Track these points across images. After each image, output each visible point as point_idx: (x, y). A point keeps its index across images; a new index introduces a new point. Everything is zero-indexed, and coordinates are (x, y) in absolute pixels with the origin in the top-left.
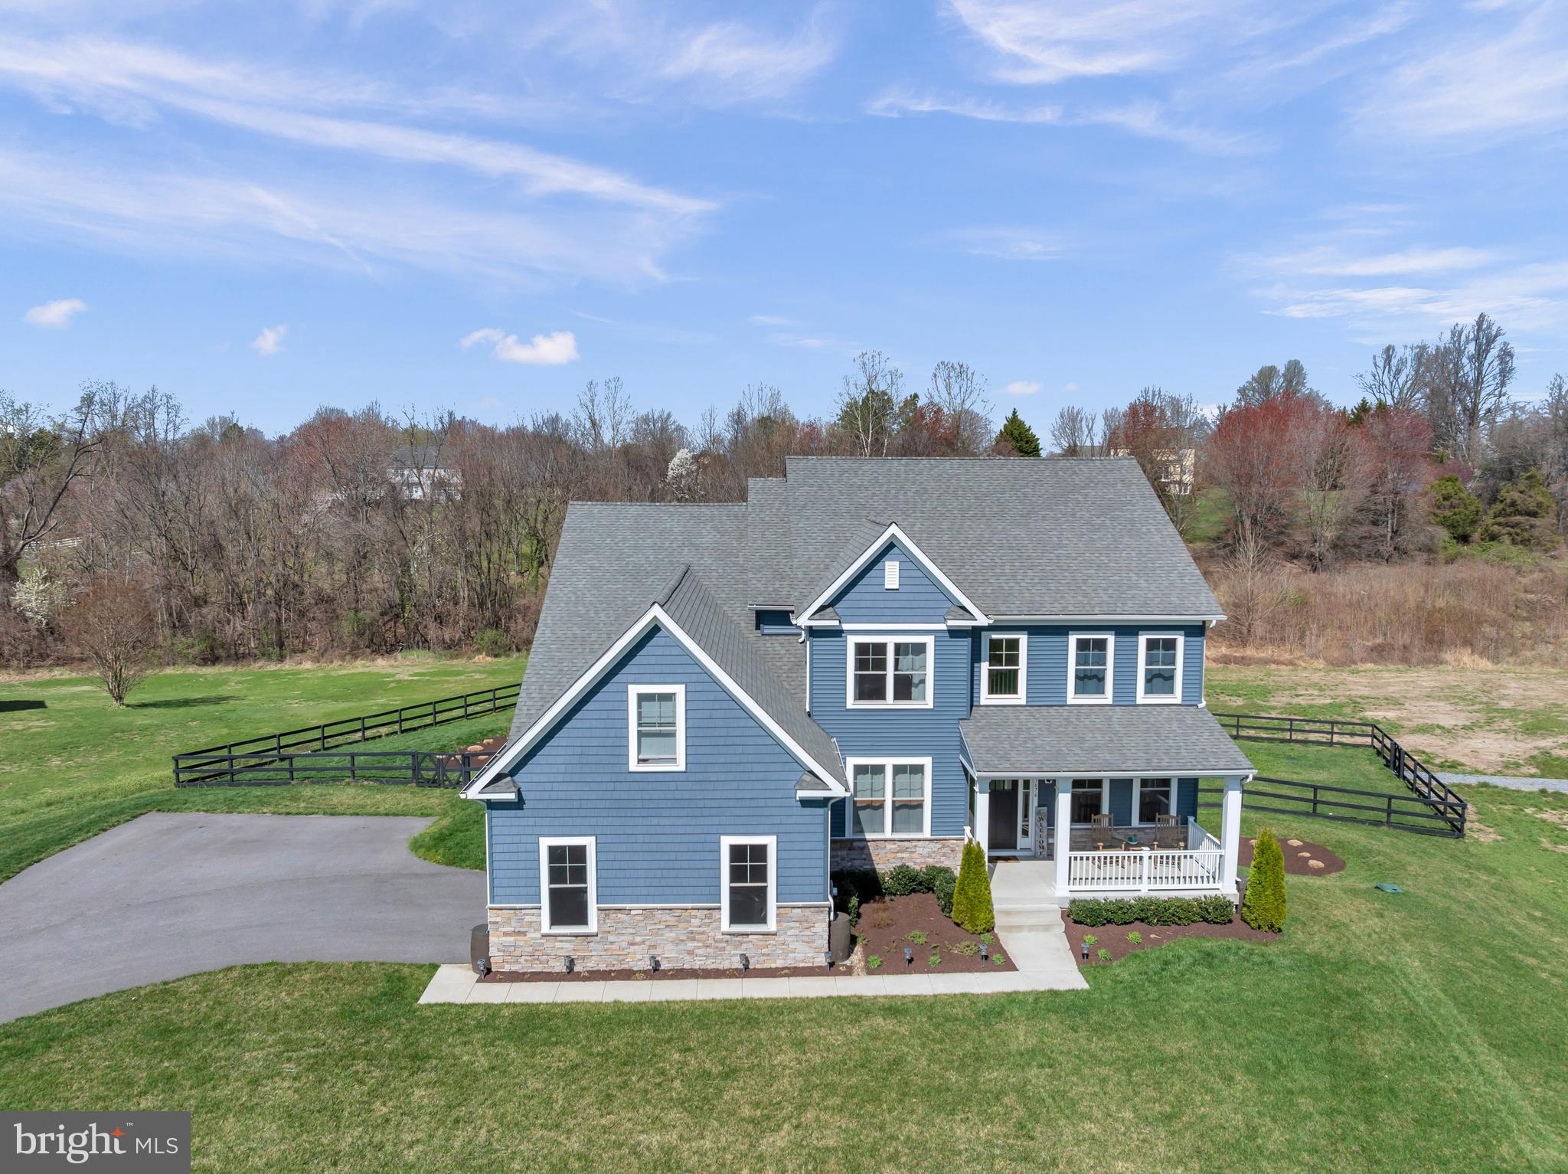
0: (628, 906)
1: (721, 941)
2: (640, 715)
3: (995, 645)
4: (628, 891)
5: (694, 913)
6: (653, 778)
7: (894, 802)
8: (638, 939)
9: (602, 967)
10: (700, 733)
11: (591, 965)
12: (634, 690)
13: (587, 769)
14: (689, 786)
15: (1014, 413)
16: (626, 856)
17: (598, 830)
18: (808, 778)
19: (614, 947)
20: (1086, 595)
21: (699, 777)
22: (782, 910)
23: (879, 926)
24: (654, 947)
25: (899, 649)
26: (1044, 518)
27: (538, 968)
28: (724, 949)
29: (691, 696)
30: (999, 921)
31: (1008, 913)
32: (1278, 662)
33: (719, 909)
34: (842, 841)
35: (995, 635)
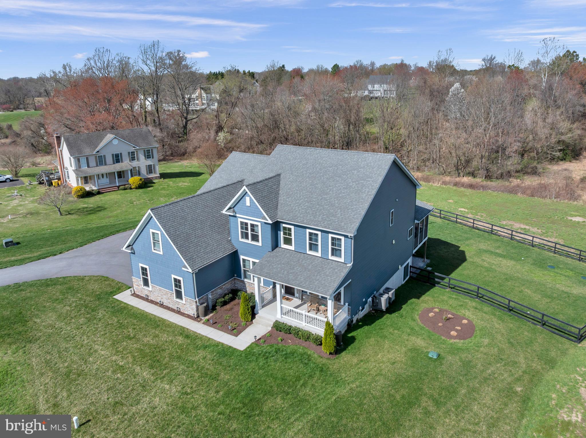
0: (156, 286)
2: (153, 237)
3: (285, 228)
4: (156, 282)
5: (168, 293)
6: (157, 255)
8: (159, 295)
9: (153, 300)
10: (165, 245)
11: (151, 298)
12: (151, 230)
14: (164, 259)
16: (155, 273)
17: (149, 265)
19: (155, 295)
21: (166, 257)
22: (186, 299)
24: (162, 298)
25: (252, 225)
27: (142, 295)
28: (175, 304)
29: (162, 235)
33: (173, 293)
34: (241, 280)
35: (284, 225)
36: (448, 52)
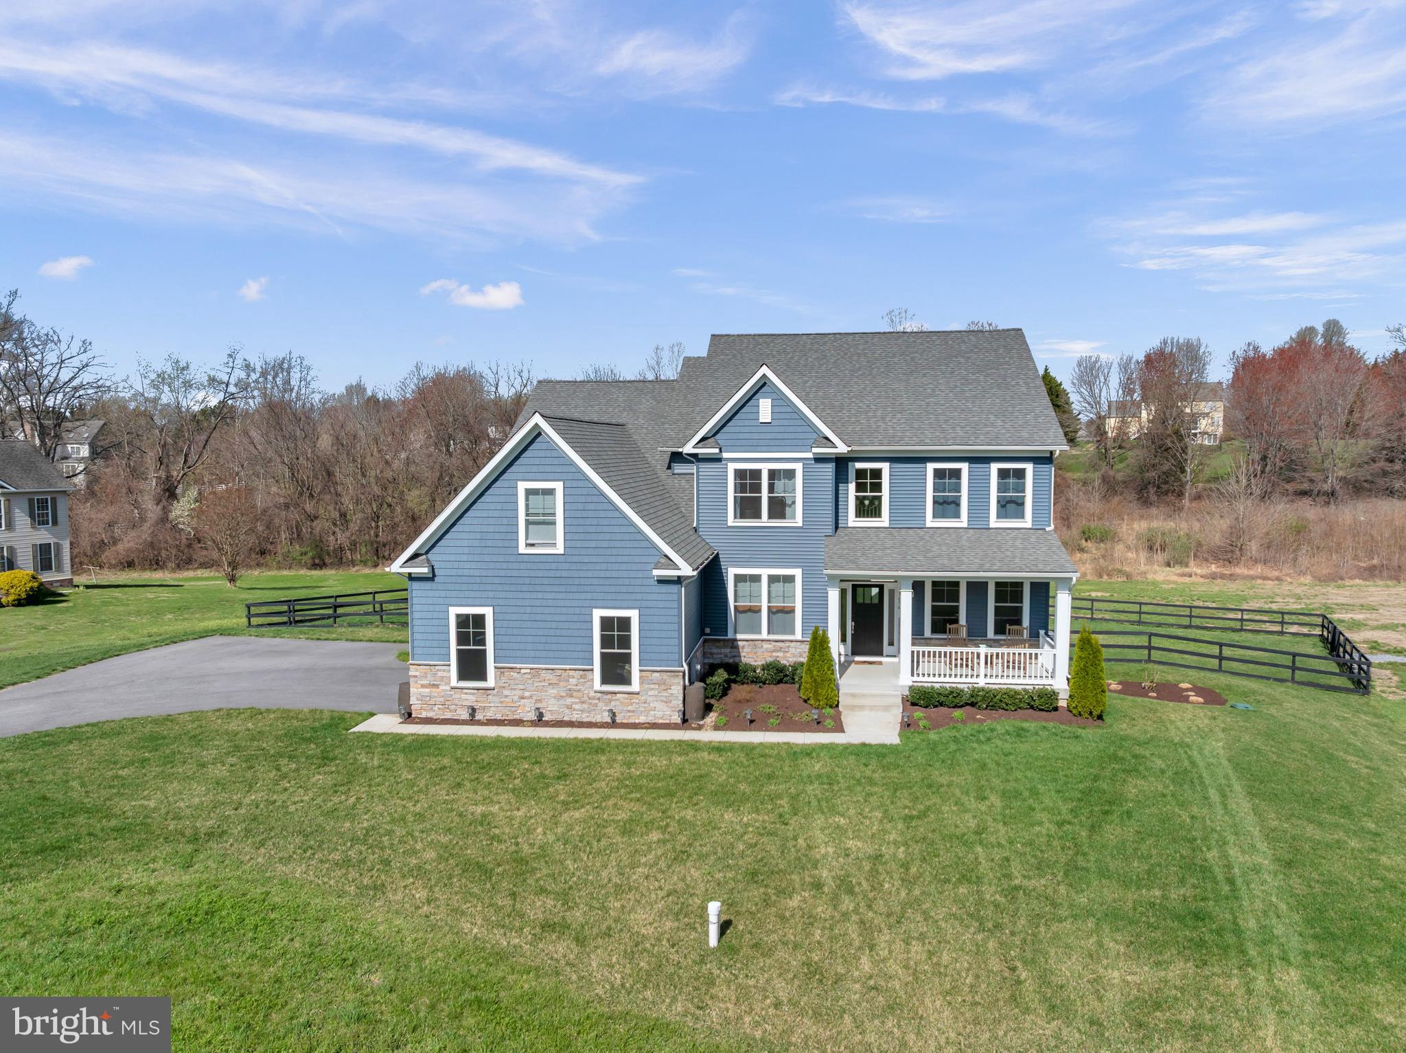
0: (518, 666)
1: (594, 698)
2: (527, 506)
3: (860, 474)
4: (519, 653)
5: (572, 673)
6: (537, 559)
7: (769, 608)
8: (527, 694)
9: (499, 717)
10: (575, 522)
11: (490, 714)
12: (522, 486)
13: (486, 551)
14: (566, 566)
15: (1046, 370)
16: (517, 624)
17: (496, 602)
18: (663, 560)
19: (507, 700)
20: (943, 431)
21: (575, 559)
22: (644, 674)
23: (740, 702)
24: (540, 701)
25: (773, 474)
26: (924, 375)
27: (448, 715)
28: (596, 705)
29: (568, 491)
30: (843, 701)
31: (853, 695)
32: (1265, 578)
33: (592, 670)
34: (724, 640)
35: (859, 465)
36: (676, 349)
